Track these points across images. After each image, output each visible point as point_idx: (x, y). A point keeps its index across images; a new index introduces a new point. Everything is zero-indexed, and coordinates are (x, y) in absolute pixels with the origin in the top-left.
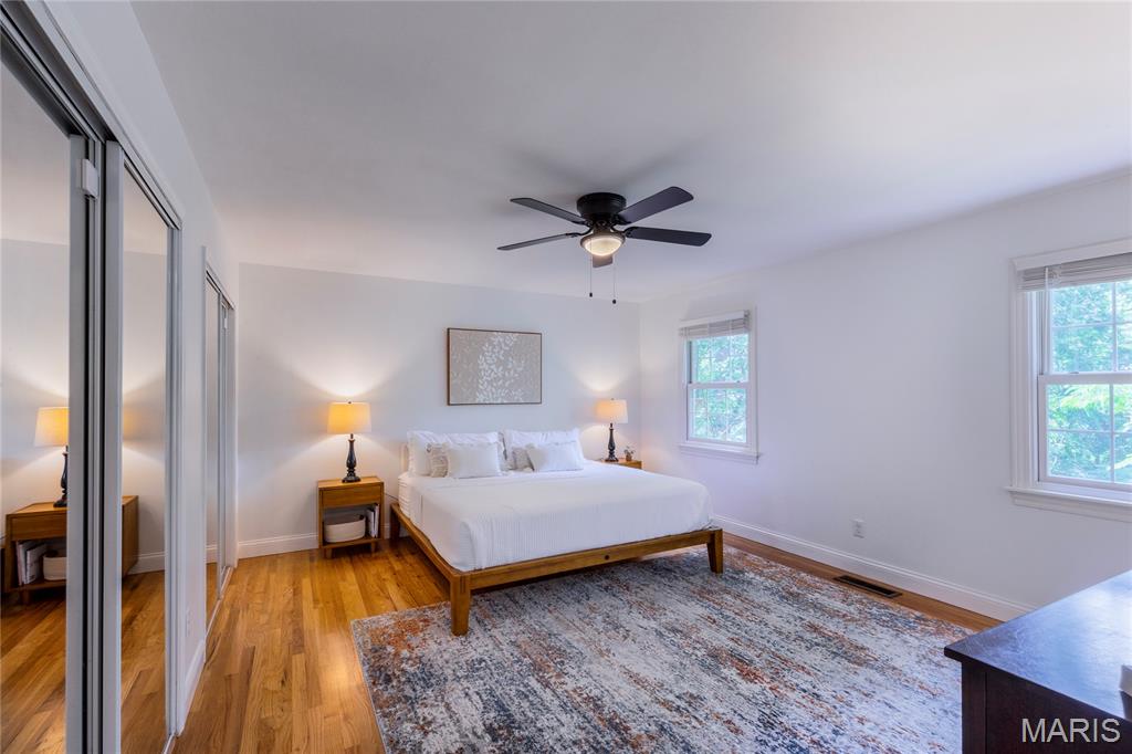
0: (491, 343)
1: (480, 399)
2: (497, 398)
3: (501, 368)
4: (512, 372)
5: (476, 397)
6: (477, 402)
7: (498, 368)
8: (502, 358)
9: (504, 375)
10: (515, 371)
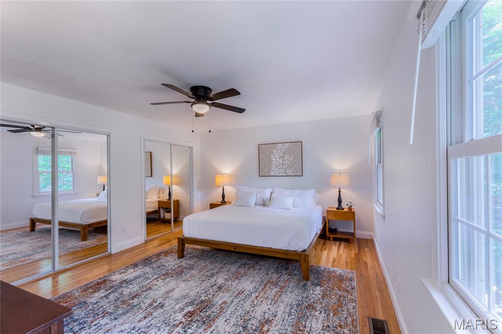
0: (276, 149)
1: (272, 174)
2: (280, 173)
3: (281, 160)
4: (287, 161)
5: (270, 173)
6: (271, 175)
7: (280, 160)
8: (282, 155)
9: (283, 163)
10: (288, 160)
